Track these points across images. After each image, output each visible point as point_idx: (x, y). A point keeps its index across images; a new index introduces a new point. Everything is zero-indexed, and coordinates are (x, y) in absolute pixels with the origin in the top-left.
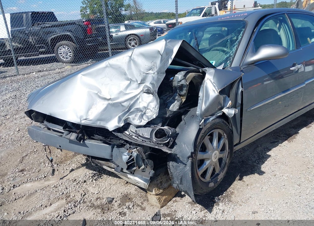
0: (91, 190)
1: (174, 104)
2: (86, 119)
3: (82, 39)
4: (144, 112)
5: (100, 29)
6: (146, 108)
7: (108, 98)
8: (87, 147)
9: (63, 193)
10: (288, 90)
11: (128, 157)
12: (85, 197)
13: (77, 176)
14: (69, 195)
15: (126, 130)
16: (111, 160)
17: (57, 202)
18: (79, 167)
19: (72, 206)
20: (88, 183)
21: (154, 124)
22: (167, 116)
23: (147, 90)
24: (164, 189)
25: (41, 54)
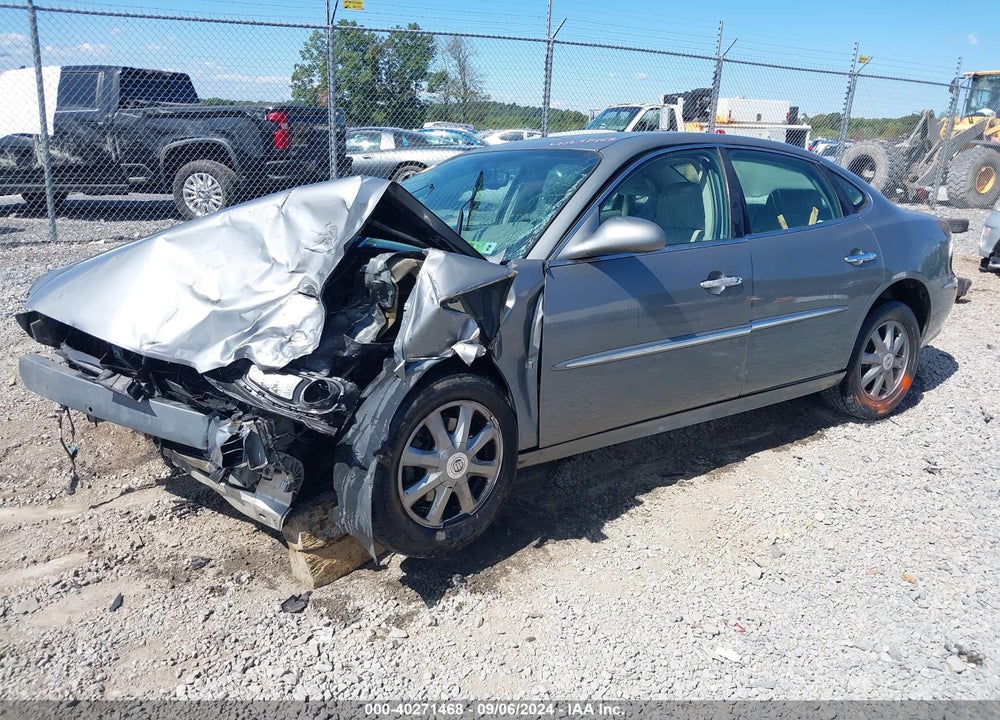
0: (162, 537)
1: (370, 328)
2: (153, 343)
3: (256, 159)
4: (288, 337)
5: (318, 136)
6: (295, 329)
7: (215, 298)
8: (153, 414)
9: (86, 538)
10: (692, 336)
11: (229, 435)
12: (140, 551)
13: (137, 506)
14: (101, 543)
15: (240, 378)
16: (207, 452)
17: (66, 556)
18: (149, 486)
19: (100, 565)
20: (160, 523)
21: (308, 369)
22: (345, 354)
23: (307, 288)
24: (329, 540)
25: (136, 191)
